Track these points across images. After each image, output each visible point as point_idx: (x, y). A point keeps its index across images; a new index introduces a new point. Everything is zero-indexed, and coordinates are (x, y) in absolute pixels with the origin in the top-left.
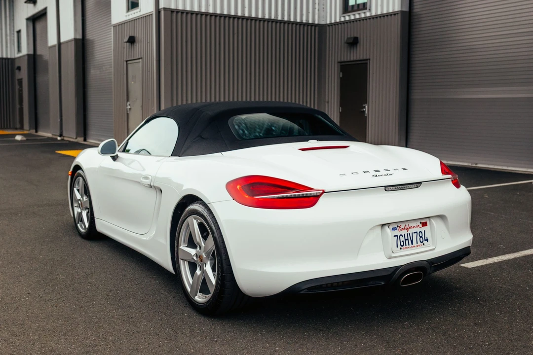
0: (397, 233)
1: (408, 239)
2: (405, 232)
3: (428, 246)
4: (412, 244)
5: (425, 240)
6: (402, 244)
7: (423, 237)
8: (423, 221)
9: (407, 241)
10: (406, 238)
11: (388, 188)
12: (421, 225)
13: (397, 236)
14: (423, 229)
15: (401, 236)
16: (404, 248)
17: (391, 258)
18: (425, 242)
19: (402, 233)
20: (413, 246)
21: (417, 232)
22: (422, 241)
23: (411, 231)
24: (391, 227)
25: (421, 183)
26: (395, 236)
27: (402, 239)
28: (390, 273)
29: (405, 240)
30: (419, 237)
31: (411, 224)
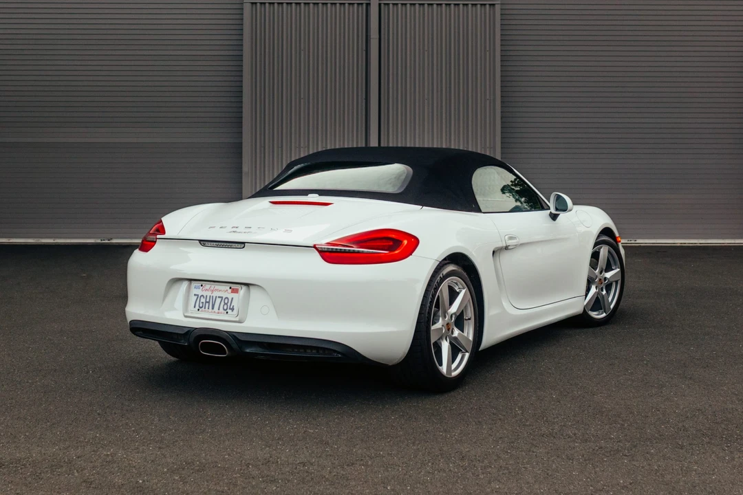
0: (200, 292)
1: (209, 302)
2: (209, 294)
3: (231, 316)
4: (213, 309)
5: (230, 309)
6: (201, 306)
7: (229, 304)
8: (234, 286)
9: (207, 304)
10: (208, 300)
11: (203, 242)
12: (230, 291)
13: (198, 295)
14: (230, 296)
15: (202, 298)
16: (202, 311)
17: (186, 317)
18: (228, 310)
19: (205, 293)
20: (213, 311)
21: (222, 297)
22: (225, 308)
23: (216, 294)
24: (194, 284)
25: (244, 243)
26: (195, 295)
27: (203, 300)
28: (183, 333)
29: (206, 302)
30: (223, 303)
31: (218, 287)
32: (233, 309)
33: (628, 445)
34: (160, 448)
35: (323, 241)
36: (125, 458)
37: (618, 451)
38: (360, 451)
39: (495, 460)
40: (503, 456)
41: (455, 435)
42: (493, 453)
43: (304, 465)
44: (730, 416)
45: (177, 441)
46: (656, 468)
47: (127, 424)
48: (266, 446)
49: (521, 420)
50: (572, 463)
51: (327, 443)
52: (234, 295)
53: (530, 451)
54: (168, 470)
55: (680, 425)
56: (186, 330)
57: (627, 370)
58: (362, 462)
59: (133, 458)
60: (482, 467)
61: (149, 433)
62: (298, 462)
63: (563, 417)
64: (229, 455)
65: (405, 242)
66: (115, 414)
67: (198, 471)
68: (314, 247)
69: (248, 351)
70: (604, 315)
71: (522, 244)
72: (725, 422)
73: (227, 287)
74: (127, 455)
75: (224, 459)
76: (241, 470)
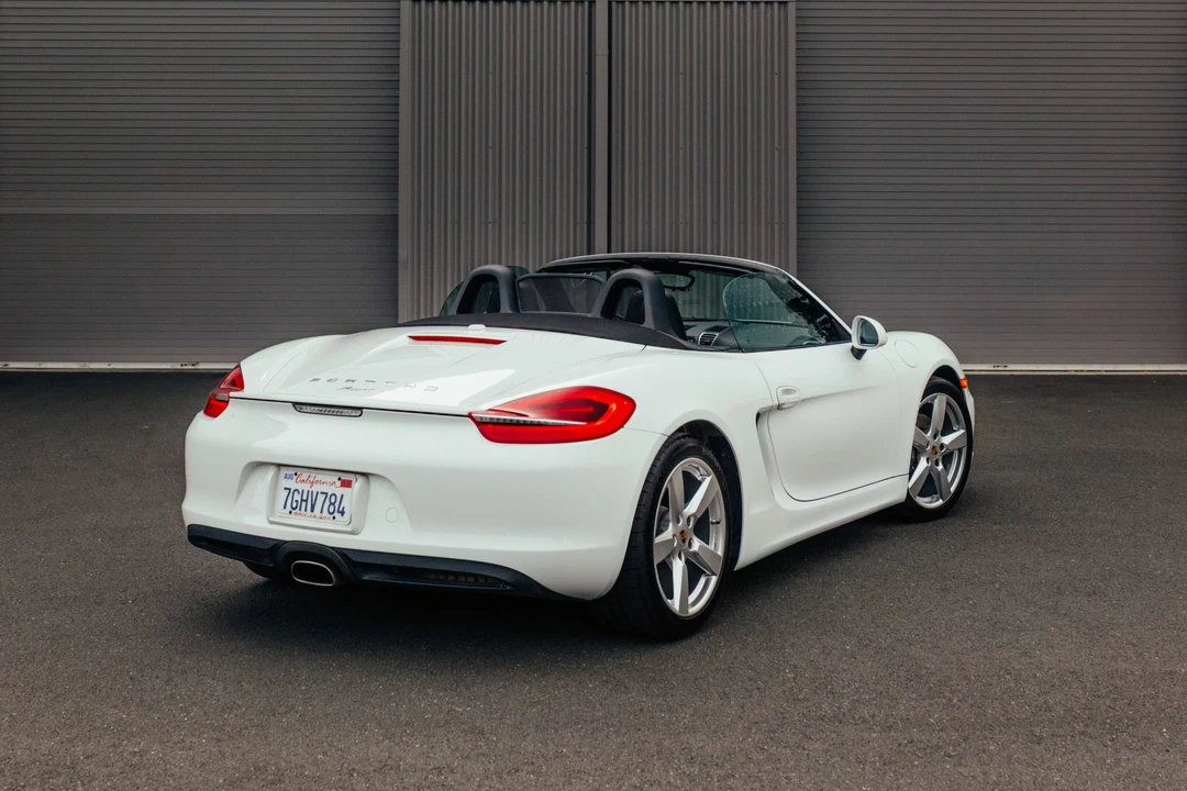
0: (292, 484)
1: (306, 501)
2: (305, 487)
3: (340, 523)
4: (312, 511)
5: (339, 512)
6: (294, 506)
7: (337, 505)
8: (345, 477)
9: (304, 504)
10: (305, 498)
11: (295, 404)
12: (339, 483)
13: (290, 489)
14: (339, 491)
15: (296, 493)
16: (296, 514)
17: (271, 523)
18: (336, 514)
19: (300, 487)
20: (313, 514)
21: (326, 494)
22: (331, 510)
23: (317, 488)
24: (284, 471)
25: (361, 409)
26: (285, 489)
27: (297, 497)
28: (267, 547)
29: (302, 500)
30: (327, 503)
31: (321, 477)
32: (342, 513)
33: (955, 736)
34: (218, 740)
35: (482, 408)
36: (161, 758)
37: (939, 747)
38: (530, 748)
39: (742, 764)
40: (755, 756)
41: (685, 718)
42: (741, 750)
43: (440, 773)
44: (1120, 683)
45: (246, 728)
46: (995, 778)
47: (173, 697)
48: (385, 737)
49: (791, 689)
50: (863, 769)
51: (482, 732)
52: (345, 491)
53: (798, 747)
54: (225, 780)
55: (1041, 699)
56: (272, 544)
57: (968, 599)
58: (531, 768)
59: (174, 758)
60: (719, 776)
61: (205, 713)
62: (431, 767)
63: (857, 685)
64: (325, 753)
65: (614, 407)
66: (157, 677)
67: (272, 783)
68: (470, 416)
69: (366, 578)
70: (940, 502)
71: (803, 400)
72: (1112, 696)
73: (334, 478)
74: (165, 754)
75: (315, 763)
76: (340, 780)
